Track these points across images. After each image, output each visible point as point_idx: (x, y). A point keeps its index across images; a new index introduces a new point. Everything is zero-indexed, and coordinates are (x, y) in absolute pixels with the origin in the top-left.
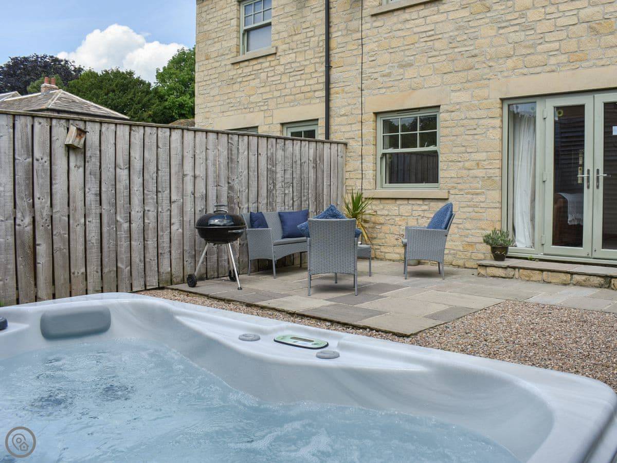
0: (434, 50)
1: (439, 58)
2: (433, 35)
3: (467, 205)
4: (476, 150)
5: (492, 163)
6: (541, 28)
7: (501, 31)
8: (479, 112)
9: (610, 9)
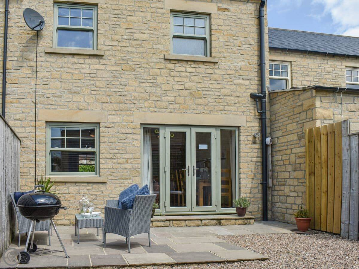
0: (96, 87)
1: (99, 92)
2: (95, 77)
3: (120, 186)
4: (125, 153)
5: (136, 161)
6: (165, 87)
7: (141, 84)
8: (127, 130)
9: (200, 86)
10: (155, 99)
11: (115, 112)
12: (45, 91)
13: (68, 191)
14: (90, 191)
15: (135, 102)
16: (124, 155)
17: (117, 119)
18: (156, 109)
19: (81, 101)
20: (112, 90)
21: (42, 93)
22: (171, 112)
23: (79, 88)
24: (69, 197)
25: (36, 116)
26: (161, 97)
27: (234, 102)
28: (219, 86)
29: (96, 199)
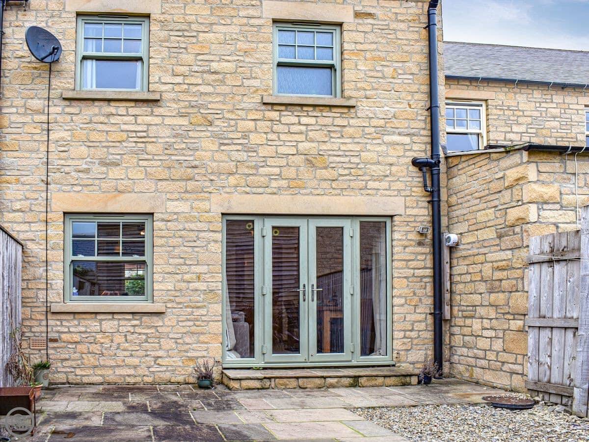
0: (147, 153)
1: (152, 162)
2: (145, 137)
3: (187, 318)
4: (196, 263)
5: (214, 276)
6: (263, 152)
7: (223, 148)
8: (199, 224)
9: (324, 147)
10: (247, 171)
11: (177, 196)
12: (62, 162)
13: (101, 328)
14: (137, 327)
15: (212, 178)
16: (194, 266)
17: (182, 207)
18: (248, 188)
19: (122, 177)
20: (173, 158)
21: (58, 165)
22: (275, 194)
23: (118, 157)
24: (102, 338)
25: (48, 203)
26: (256, 167)
27: (383, 174)
28: (357, 148)
29: (146, 341)
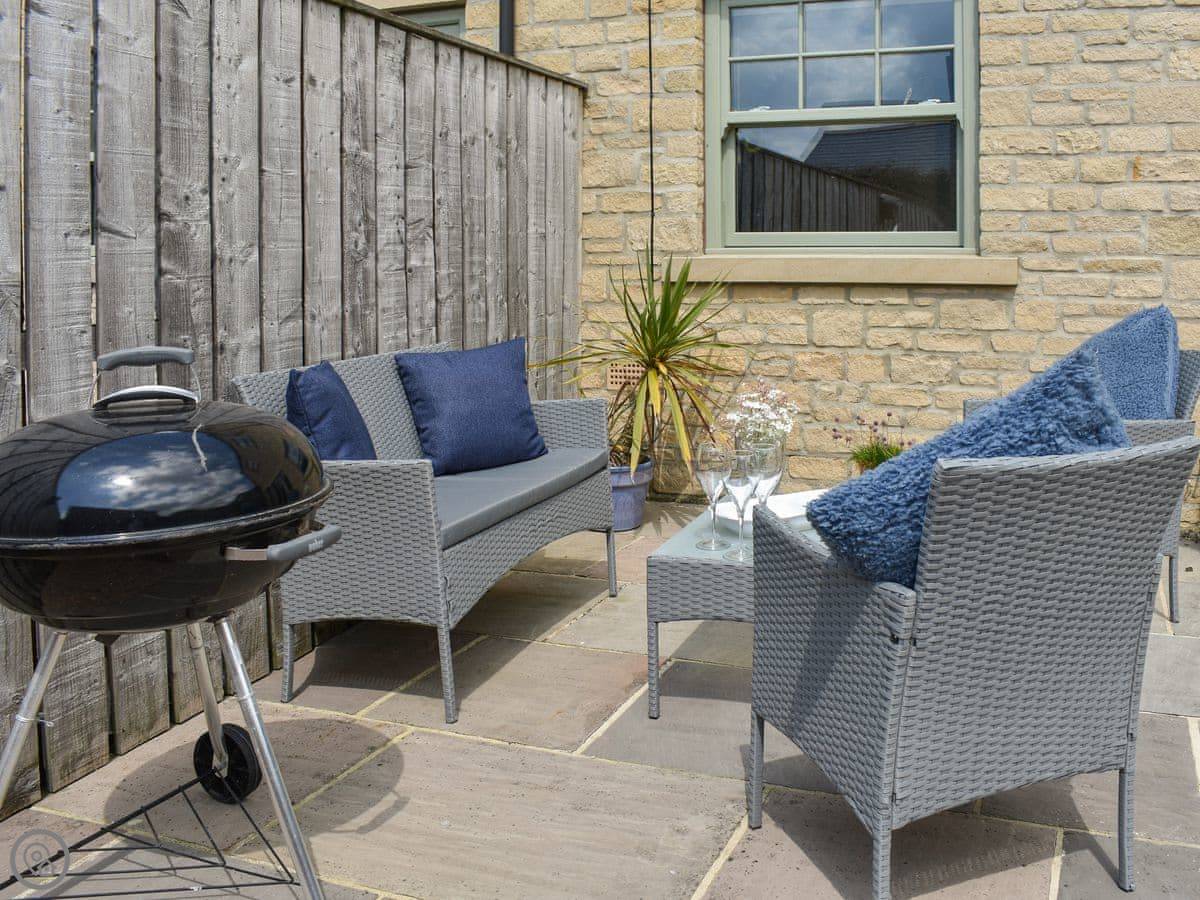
3: (1094, 307)
4: (1125, 117)
5: (1191, 164)
13: (810, 331)
14: (922, 332)
16: (1120, 130)
24: (814, 363)
29: (953, 379)
